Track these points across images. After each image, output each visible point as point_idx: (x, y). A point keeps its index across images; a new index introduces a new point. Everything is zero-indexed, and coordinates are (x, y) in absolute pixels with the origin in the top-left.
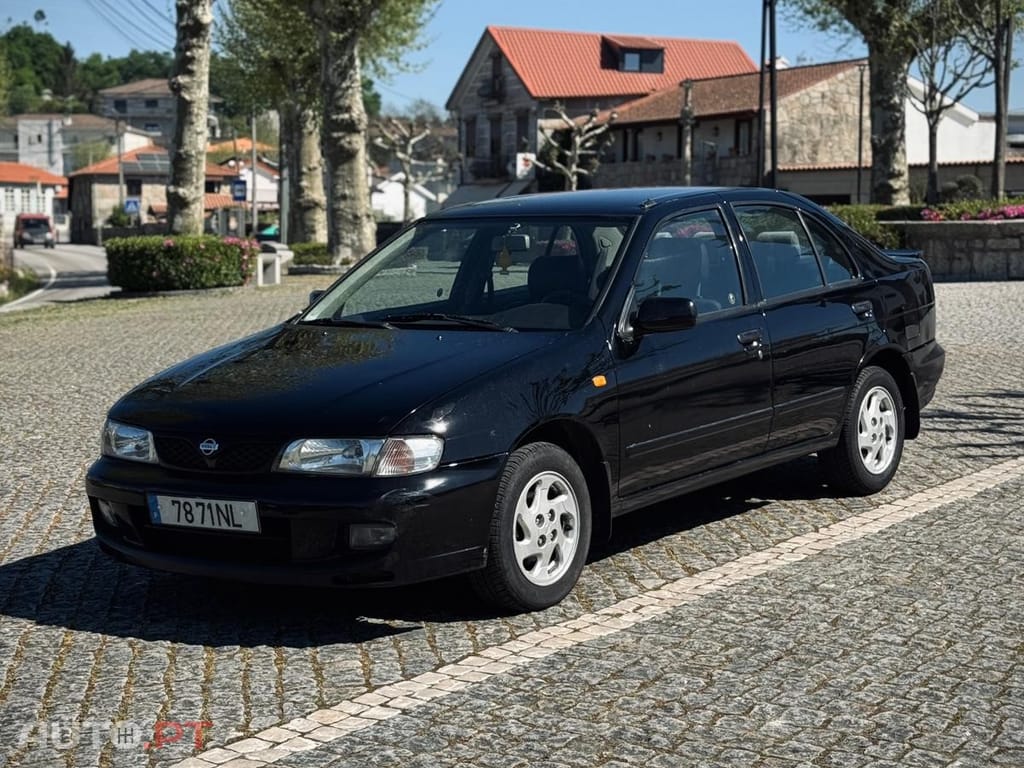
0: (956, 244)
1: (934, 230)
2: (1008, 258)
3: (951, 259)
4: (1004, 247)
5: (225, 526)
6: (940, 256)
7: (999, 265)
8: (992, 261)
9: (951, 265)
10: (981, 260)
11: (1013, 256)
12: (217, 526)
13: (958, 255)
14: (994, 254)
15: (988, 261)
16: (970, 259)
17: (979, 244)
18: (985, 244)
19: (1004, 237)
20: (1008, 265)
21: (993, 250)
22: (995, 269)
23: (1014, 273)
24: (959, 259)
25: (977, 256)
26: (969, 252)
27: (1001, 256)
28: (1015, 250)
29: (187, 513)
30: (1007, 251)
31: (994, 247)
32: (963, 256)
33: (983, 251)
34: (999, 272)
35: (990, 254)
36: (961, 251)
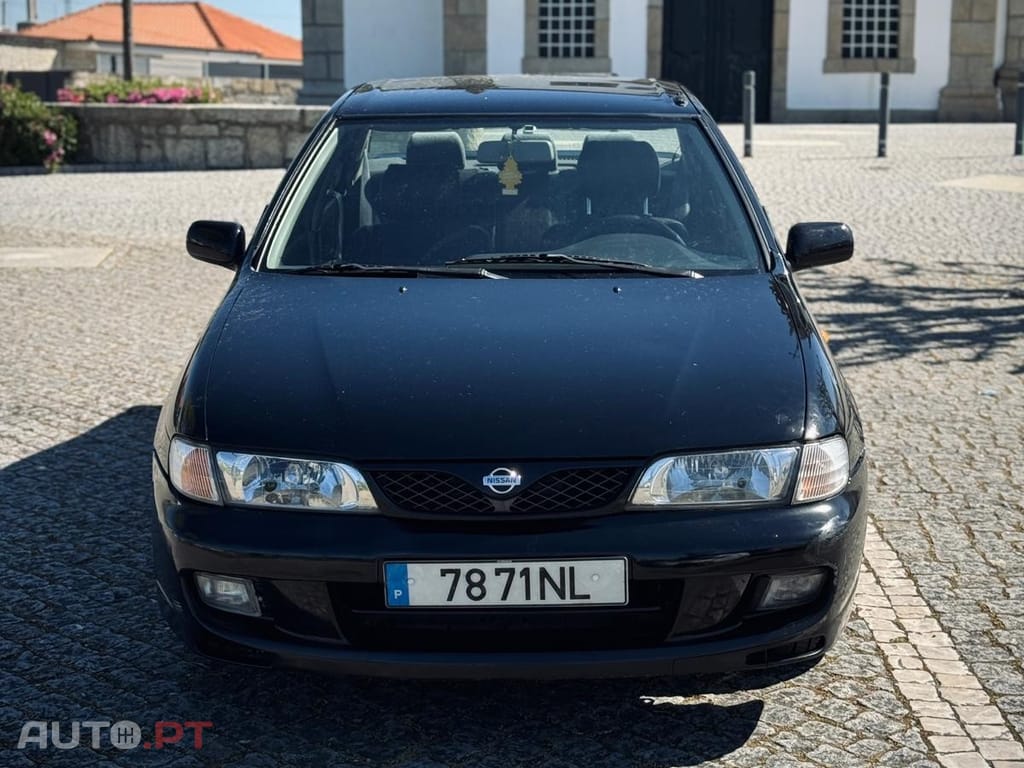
0: (144, 130)
1: (115, 114)
2: (205, 146)
3: (138, 146)
4: (201, 134)
5: (552, 598)
6: (123, 142)
7: (196, 154)
8: (188, 150)
9: (138, 153)
10: (174, 147)
11: (212, 144)
12: (535, 600)
13: (146, 142)
14: (190, 142)
15: (184, 149)
16: (162, 146)
17: (170, 130)
18: (178, 129)
19: (200, 122)
20: (206, 153)
21: (187, 137)
22: (192, 158)
23: (213, 162)
24: (149, 147)
25: (169, 143)
26: (160, 139)
27: (198, 144)
28: (213, 137)
29: (472, 585)
30: (204, 139)
31: (189, 133)
32: (152, 143)
33: (177, 137)
34: (196, 161)
35: (185, 141)
36: (150, 137)
